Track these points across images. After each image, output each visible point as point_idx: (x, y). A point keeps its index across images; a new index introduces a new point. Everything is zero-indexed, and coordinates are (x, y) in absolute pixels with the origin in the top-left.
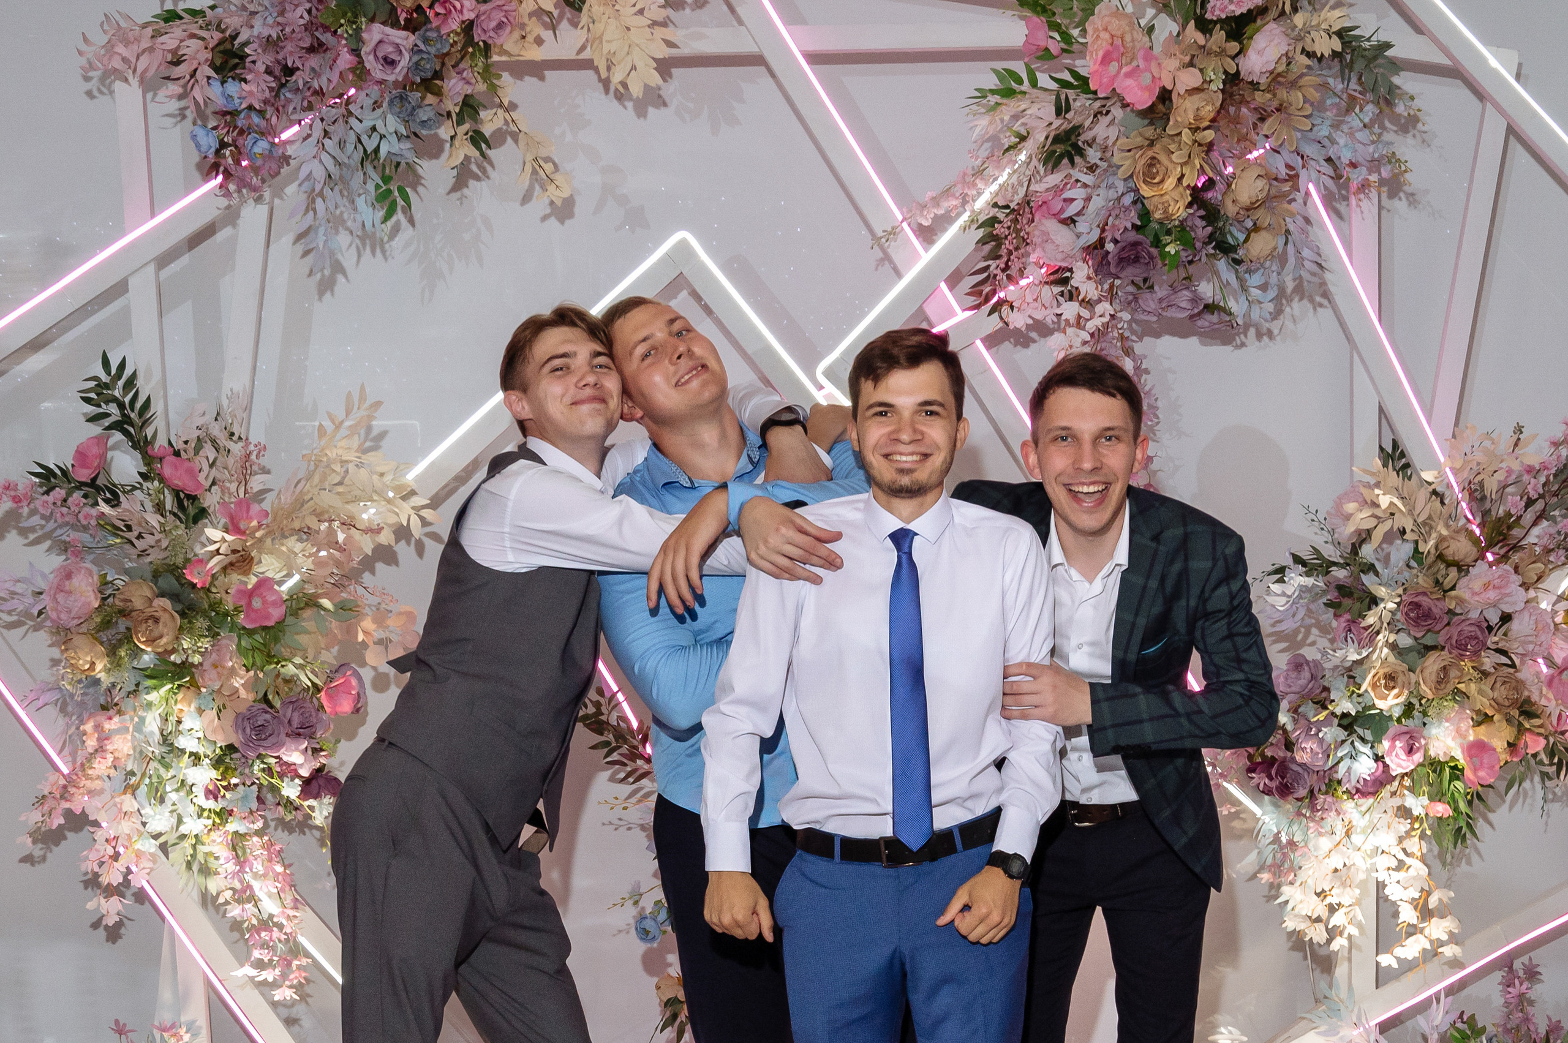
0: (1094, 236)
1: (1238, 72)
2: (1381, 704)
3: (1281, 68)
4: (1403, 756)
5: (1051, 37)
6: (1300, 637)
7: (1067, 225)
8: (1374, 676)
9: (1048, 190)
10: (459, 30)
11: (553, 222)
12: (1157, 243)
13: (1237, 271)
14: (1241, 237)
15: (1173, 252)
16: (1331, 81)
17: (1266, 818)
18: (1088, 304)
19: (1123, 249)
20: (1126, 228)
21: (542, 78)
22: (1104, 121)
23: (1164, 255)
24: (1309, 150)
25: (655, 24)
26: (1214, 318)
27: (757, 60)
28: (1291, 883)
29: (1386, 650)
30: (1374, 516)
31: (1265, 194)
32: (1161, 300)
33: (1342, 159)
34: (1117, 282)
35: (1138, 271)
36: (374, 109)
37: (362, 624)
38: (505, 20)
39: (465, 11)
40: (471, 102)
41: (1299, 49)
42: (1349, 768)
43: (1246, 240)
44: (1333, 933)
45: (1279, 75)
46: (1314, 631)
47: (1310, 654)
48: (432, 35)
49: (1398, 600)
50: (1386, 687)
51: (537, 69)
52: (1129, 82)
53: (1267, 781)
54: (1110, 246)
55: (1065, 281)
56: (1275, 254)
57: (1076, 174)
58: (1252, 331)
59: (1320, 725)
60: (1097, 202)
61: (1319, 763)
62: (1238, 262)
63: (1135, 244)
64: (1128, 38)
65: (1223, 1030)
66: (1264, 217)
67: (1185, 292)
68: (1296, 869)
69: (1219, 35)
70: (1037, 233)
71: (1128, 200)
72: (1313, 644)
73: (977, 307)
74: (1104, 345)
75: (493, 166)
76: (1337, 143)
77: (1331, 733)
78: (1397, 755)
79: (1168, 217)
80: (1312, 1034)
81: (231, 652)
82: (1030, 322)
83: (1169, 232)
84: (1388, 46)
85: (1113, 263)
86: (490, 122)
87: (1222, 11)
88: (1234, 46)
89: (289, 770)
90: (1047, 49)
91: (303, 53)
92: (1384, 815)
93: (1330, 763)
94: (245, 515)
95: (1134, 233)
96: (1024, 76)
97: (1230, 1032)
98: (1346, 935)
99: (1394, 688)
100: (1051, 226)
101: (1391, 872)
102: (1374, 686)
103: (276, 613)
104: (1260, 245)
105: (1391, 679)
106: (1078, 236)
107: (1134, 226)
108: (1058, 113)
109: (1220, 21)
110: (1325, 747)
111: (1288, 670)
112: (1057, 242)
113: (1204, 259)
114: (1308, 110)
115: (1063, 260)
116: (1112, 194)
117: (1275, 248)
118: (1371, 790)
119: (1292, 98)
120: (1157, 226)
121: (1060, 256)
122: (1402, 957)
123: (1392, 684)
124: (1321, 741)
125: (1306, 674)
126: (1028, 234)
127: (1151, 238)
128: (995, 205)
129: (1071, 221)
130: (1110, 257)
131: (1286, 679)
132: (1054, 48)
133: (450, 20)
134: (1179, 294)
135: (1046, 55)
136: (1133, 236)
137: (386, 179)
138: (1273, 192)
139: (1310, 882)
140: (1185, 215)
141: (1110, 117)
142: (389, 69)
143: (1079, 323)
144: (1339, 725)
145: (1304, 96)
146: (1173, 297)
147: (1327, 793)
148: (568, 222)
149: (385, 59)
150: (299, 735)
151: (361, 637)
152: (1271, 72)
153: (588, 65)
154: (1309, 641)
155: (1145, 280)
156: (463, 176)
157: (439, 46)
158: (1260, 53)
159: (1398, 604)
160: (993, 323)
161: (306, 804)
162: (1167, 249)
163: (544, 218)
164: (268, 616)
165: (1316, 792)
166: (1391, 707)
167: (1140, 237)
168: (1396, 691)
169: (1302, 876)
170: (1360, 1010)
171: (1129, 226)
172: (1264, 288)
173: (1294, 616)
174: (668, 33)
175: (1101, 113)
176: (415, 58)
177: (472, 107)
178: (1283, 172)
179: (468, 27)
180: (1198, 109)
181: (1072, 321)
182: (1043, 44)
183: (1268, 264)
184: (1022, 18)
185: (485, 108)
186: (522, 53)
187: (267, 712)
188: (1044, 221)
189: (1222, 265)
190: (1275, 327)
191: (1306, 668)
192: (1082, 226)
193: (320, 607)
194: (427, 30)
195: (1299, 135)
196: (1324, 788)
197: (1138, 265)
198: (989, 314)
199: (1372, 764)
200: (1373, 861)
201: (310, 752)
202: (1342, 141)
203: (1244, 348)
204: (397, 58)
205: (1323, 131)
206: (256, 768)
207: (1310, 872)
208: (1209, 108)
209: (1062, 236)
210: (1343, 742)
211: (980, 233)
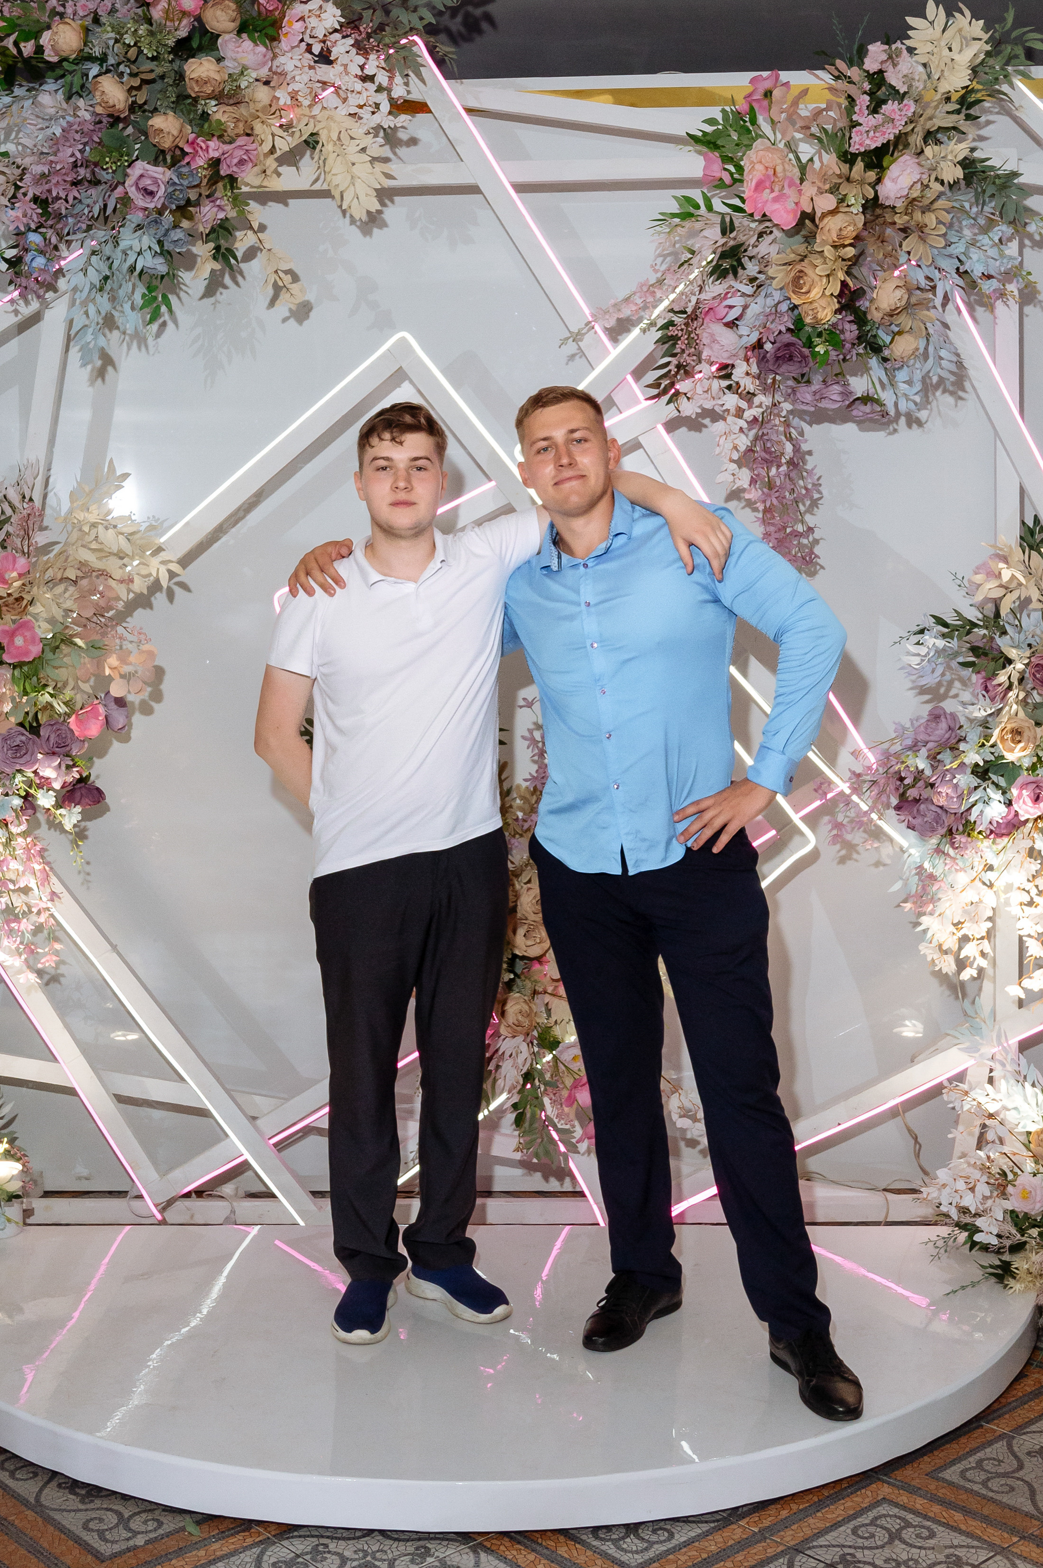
0: (754, 338)
1: (876, 197)
2: (1010, 757)
3: (915, 194)
4: (1029, 803)
5: (725, 169)
6: (942, 690)
7: (732, 328)
8: (1003, 730)
9: (714, 298)
10: (206, 166)
11: (292, 321)
12: (810, 345)
13: (886, 369)
14: (888, 339)
15: (822, 352)
16: (967, 205)
17: (912, 851)
18: (749, 396)
19: (779, 349)
20: (780, 332)
21: (286, 205)
22: (768, 239)
23: (815, 355)
24: (944, 263)
25: (374, 160)
26: (867, 408)
27: (474, 190)
28: (931, 914)
29: (1015, 707)
30: (1001, 586)
31: (904, 302)
32: (815, 393)
33: (975, 272)
34: (778, 378)
35: (792, 368)
36: (136, 231)
37: (108, 660)
38: (245, 157)
39: (210, 150)
40: (227, 225)
41: (933, 178)
42: (982, 812)
43: (891, 343)
44: (961, 964)
45: (914, 199)
46: (957, 684)
47: (949, 706)
48: (184, 170)
49: (1026, 661)
50: (1013, 741)
51: (282, 197)
52: (777, 206)
53: (911, 819)
54: (768, 346)
55: (728, 376)
56: (917, 353)
57: (737, 285)
58: (903, 420)
59: (953, 773)
60: (755, 308)
61: (953, 806)
62: (885, 360)
63: (788, 345)
64: (779, 169)
65: (907, 1023)
66: (905, 321)
67: (835, 387)
68: (934, 900)
69: (859, 165)
70: (705, 335)
71: (784, 307)
72: (956, 696)
73: (657, 396)
74: (765, 431)
75: (244, 277)
76: (971, 258)
77: (965, 780)
78: (1024, 802)
79: (817, 321)
80: (955, 1049)
81: (6, 680)
82: (699, 411)
83: (820, 335)
84: (1015, 174)
85: (771, 362)
86: (243, 241)
87: (861, 144)
88: (872, 175)
89: (44, 784)
90: (721, 179)
91: (68, 186)
92: (1016, 855)
93: (963, 808)
94: (11, 567)
95: (788, 335)
96: (701, 202)
97: (914, 1025)
98: (975, 966)
99: (1020, 742)
100: (719, 330)
101: (1023, 907)
102: (1002, 739)
103: (35, 650)
104: (903, 347)
105: (1017, 734)
106: (741, 336)
107: (789, 330)
108: (724, 233)
109: (860, 154)
110: (959, 792)
111: (928, 721)
112: (722, 343)
113: (854, 358)
114: (943, 229)
115: (729, 358)
116: (770, 302)
117: (917, 349)
118: (1004, 831)
119: (927, 221)
120: (810, 329)
121: (726, 355)
122: (1029, 988)
123: (1018, 738)
124: (956, 786)
125: (943, 725)
126: (697, 335)
127: (804, 340)
128: (672, 311)
129: (732, 325)
130: (768, 355)
131: (926, 728)
132: (727, 179)
133: (197, 158)
134: (830, 388)
135: (720, 184)
136: (788, 338)
137: (150, 288)
138: (913, 300)
139: (948, 912)
140: (834, 320)
141: (772, 237)
142: (148, 199)
143: (739, 413)
144: (972, 773)
145: (937, 218)
146: (824, 391)
147: (963, 832)
148: (306, 323)
149: (145, 190)
150: (54, 753)
151: (107, 672)
152: (907, 197)
153: (325, 194)
154: (952, 693)
155: (803, 375)
156: (213, 286)
157: (191, 179)
158: (894, 181)
159: (1027, 665)
160: (670, 411)
161: (58, 812)
162: (817, 349)
163: (285, 320)
164: (27, 653)
165: (954, 831)
166: (1020, 759)
167: (794, 339)
168: (1022, 745)
169: (942, 906)
170: (1000, 1029)
171: (784, 329)
172: (909, 383)
173: (933, 672)
174: (386, 167)
175: (765, 233)
176: (170, 189)
177: (227, 230)
178: (923, 283)
179: (215, 163)
180: (841, 230)
181: (733, 411)
182: (718, 175)
183: (911, 362)
184: (699, 153)
185: (238, 230)
186: (264, 184)
187: (23, 734)
188: (711, 325)
189: (874, 362)
190: (923, 415)
191: (943, 720)
192: (743, 330)
193: (76, 644)
194: (180, 167)
195: (936, 252)
196: (961, 828)
197: (791, 363)
198: (668, 403)
199: (1003, 809)
200: (1008, 895)
201: (63, 767)
202: (975, 257)
203: (896, 435)
204: (155, 189)
205: (958, 249)
206: (17, 781)
207: (948, 905)
208: (851, 228)
209: (727, 337)
210: (976, 788)
211: (659, 334)
